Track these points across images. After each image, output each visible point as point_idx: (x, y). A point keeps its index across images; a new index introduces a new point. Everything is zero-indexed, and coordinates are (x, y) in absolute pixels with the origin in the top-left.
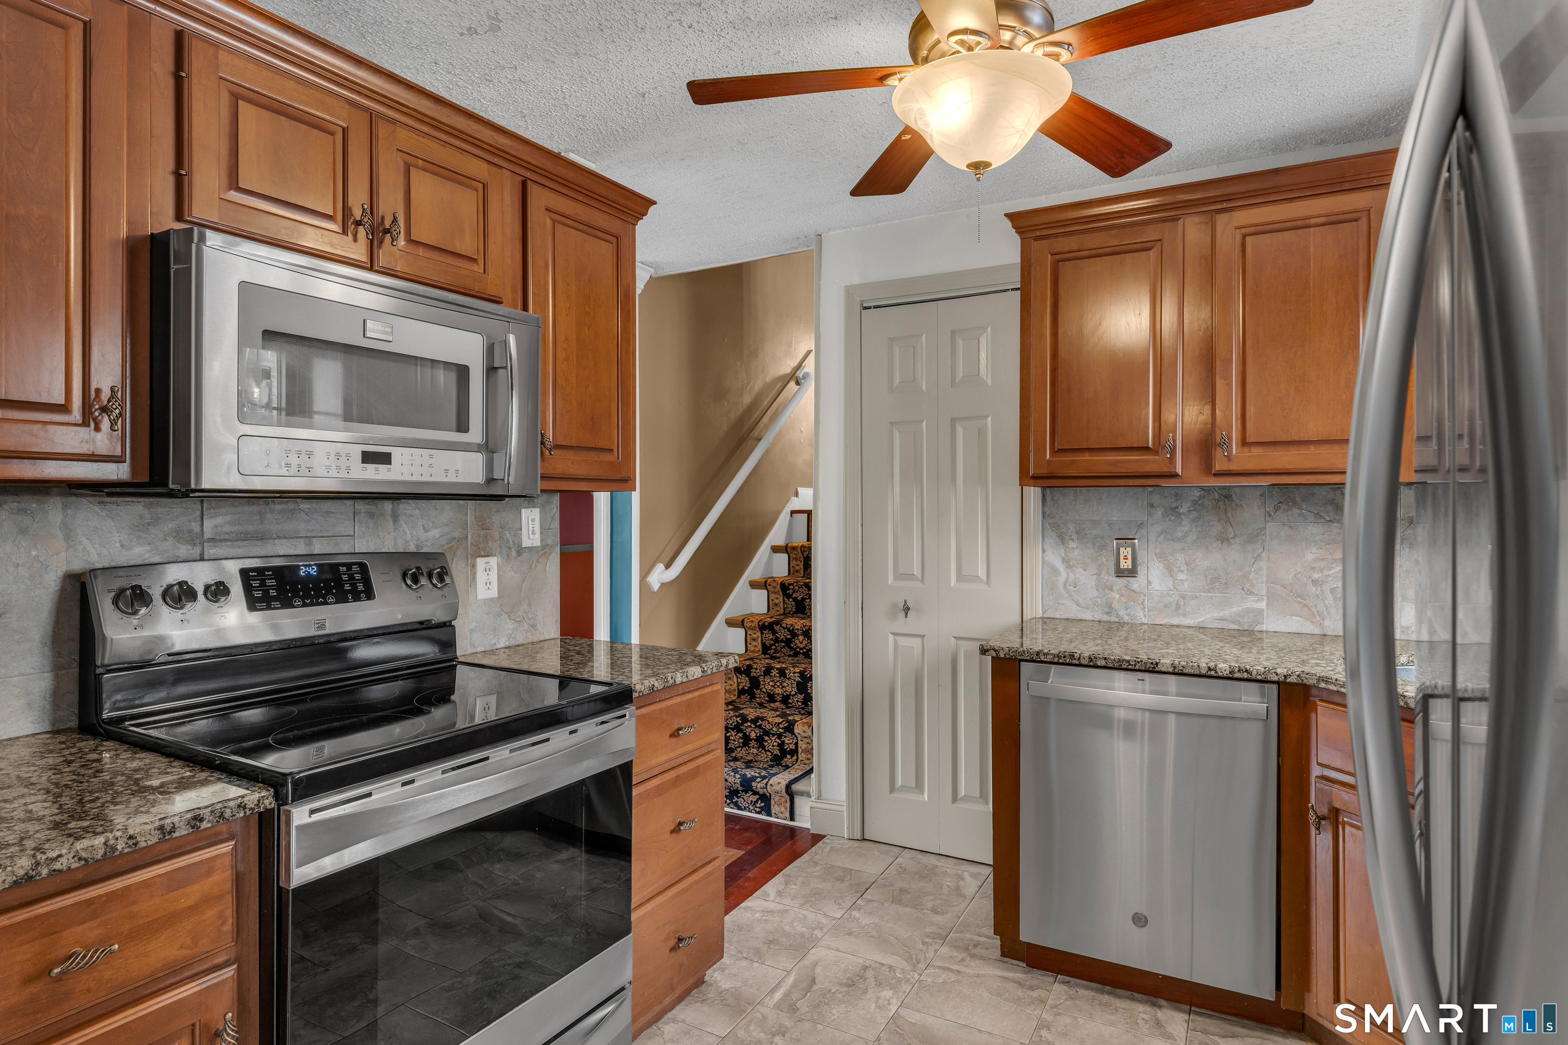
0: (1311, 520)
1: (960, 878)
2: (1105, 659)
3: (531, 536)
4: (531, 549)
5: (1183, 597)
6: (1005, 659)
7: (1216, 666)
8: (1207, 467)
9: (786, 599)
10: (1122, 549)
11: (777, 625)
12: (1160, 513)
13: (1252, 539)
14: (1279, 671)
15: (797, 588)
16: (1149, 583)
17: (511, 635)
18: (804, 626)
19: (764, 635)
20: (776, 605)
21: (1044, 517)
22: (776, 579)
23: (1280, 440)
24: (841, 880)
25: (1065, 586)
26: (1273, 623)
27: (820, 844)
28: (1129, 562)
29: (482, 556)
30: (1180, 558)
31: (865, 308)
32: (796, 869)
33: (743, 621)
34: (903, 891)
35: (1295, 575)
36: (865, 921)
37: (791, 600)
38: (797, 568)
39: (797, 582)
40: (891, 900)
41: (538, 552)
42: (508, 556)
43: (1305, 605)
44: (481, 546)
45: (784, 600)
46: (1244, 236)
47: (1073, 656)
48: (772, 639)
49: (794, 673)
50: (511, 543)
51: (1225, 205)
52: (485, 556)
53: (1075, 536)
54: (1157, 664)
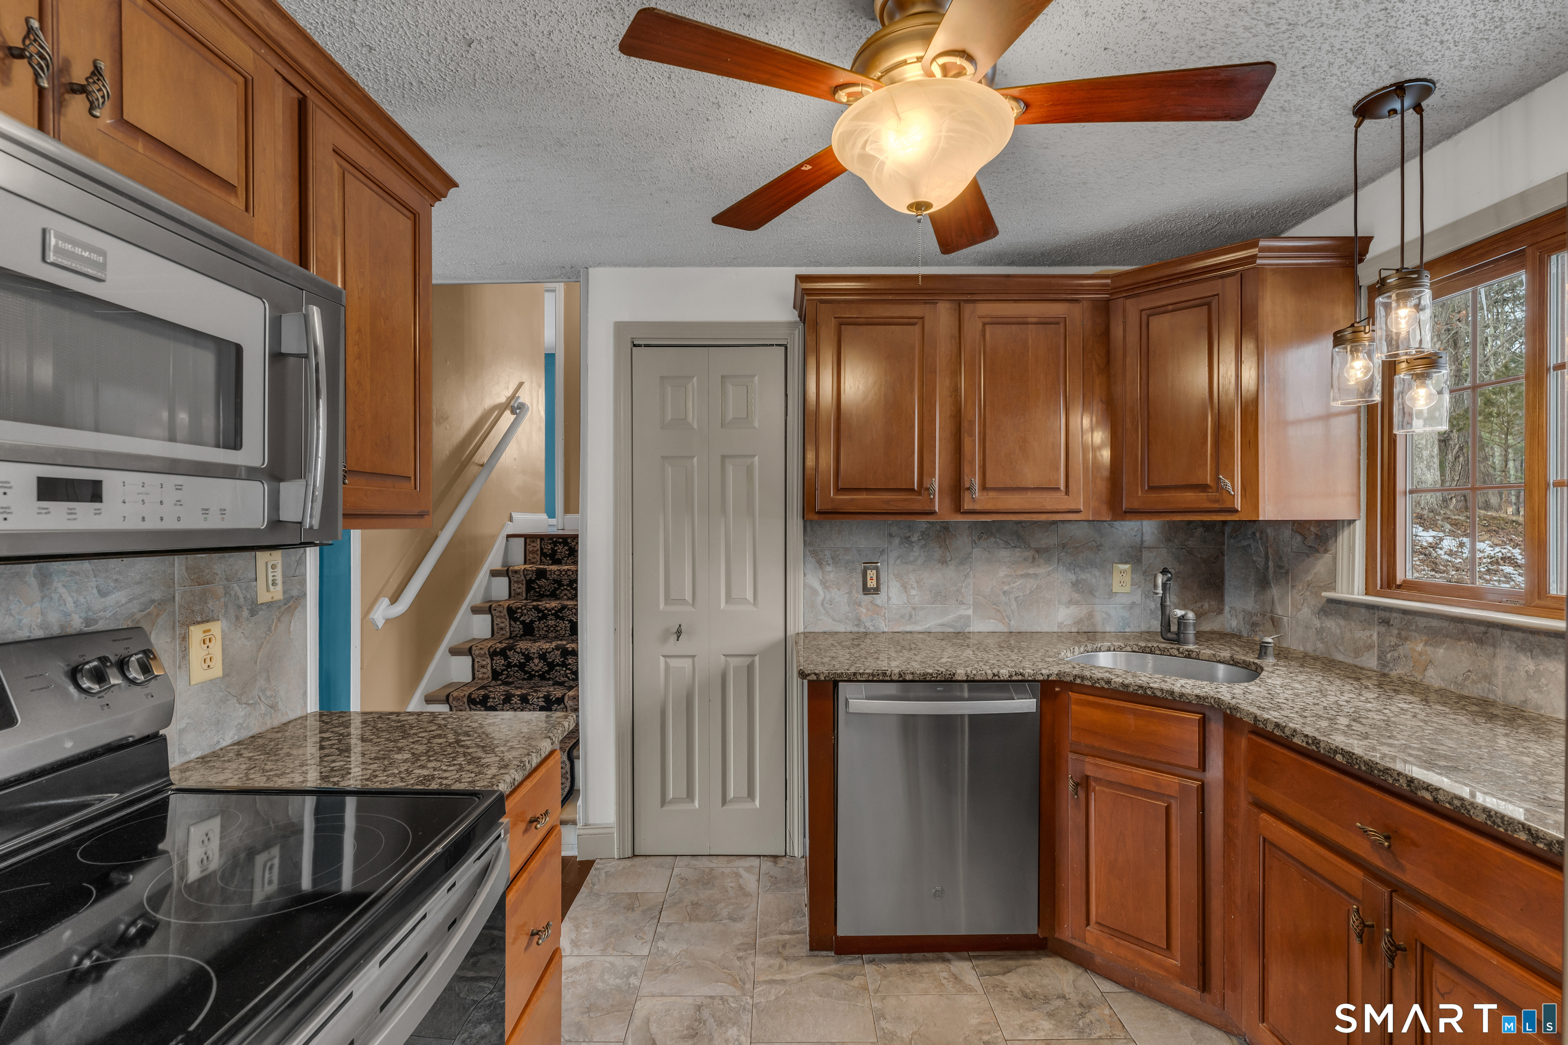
0: (1003, 546)
1: (738, 875)
2: (912, 674)
3: (271, 588)
4: (269, 605)
5: (914, 609)
6: (825, 681)
7: (999, 672)
8: (958, 508)
9: (512, 622)
10: (869, 572)
11: (510, 650)
12: (897, 541)
13: (962, 562)
14: (1044, 672)
15: (526, 611)
16: (889, 599)
17: (241, 724)
18: (541, 650)
19: (494, 662)
20: (502, 629)
21: (805, 545)
22: (500, 603)
23: (1009, 486)
24: (630, 908)
25: (822, 604)
26: (981, 625)
27: (592, 871)
28: (874, 582)
29: (198, 623)
30: (912, 578)
31: (635, 346)
32: (580, 908)
33: (470, 649)
34: (695, 905)
35: (992, 588)
36: (675, 950)
37: (518, 623)
38: (519, 591)
39: (525, 606)
40: (688, 918)
41: (280, 607)
42: (237, 618)
43: (998, 611)
44: (197, 608)
45: (510, 624)
46: (984, 324)
47: (885, 673)
48: (503, 665)
49: (538, 698)
50: (242, 600)
51: (969, 297)
52: (202, 622)
53: (830, 561)
54: (954, 674)
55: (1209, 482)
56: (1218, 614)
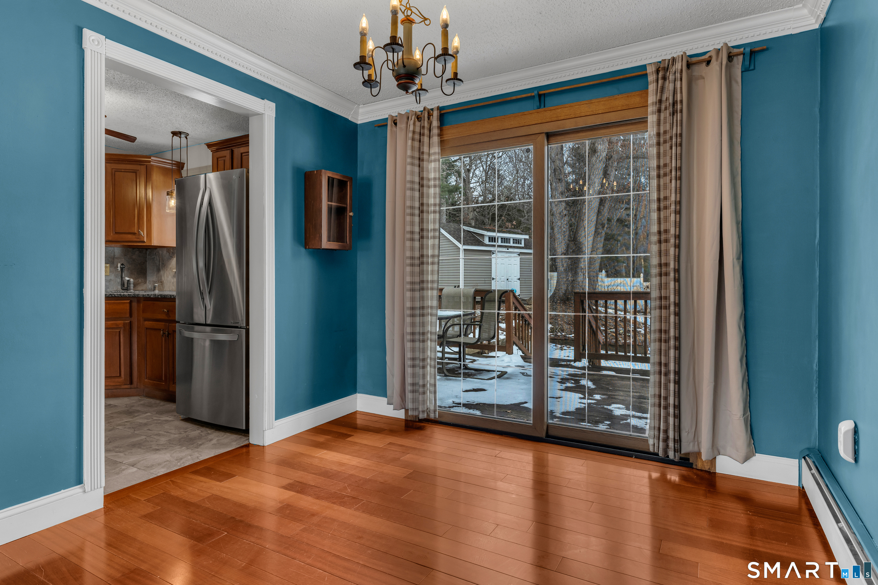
55: (136, 232)
56: (145, 283)
